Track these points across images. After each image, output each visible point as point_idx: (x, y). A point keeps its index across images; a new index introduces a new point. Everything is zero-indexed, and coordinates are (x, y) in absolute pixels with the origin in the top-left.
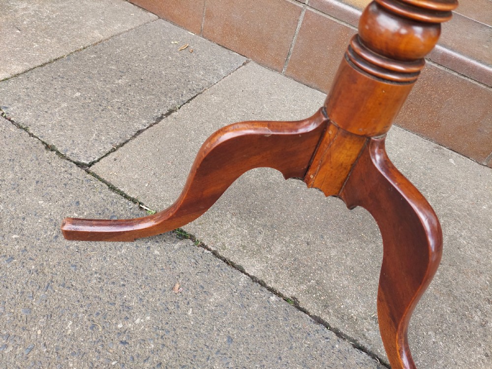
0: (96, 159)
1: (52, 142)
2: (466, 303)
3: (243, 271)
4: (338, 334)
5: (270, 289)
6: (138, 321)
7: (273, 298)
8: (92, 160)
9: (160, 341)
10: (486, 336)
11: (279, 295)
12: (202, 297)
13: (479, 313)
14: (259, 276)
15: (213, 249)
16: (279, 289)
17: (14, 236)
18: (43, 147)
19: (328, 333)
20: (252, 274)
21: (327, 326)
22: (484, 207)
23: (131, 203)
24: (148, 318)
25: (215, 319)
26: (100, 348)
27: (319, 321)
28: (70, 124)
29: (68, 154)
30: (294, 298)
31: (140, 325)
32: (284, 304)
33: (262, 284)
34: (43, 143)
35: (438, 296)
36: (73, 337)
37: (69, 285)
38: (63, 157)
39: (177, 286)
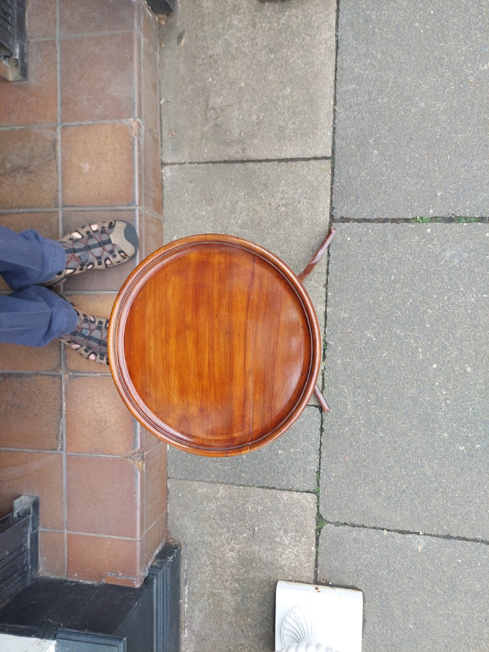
0: (313, 407)
1: (319, 432)
2: (278, 215)
3: (326, 311)
4: (328, 264)
5: (327, 297)
6: (369, 335)
7: (329, 294)
8: (315, 408)
9: (371, 323)
10: (290, 204)
11: (327, 293)
12: (346, 320)
13: (280, 208)
14: (324, 304)
15: (324, 329)
16: (325, 293)
17: (369, 401)
18: (323, 433)
19: (330, 268)
20: (325, 307)
21: (328, 269)
22: (204, 213)
23: (325, 375)
24: (366, 332)
25: (351, 310)
26: (385, 340)
27: (328, 273)
28: (302, 436)
29: (319, 420)
30: (324, 286)
31: (370, 333)
32: (329, 289)
33: (326, 301)
34: (321, 435)
35: (283, 228)
36: (387, 350)
37: (372, 367)
38: (322, 421)
39: (348, 331)
